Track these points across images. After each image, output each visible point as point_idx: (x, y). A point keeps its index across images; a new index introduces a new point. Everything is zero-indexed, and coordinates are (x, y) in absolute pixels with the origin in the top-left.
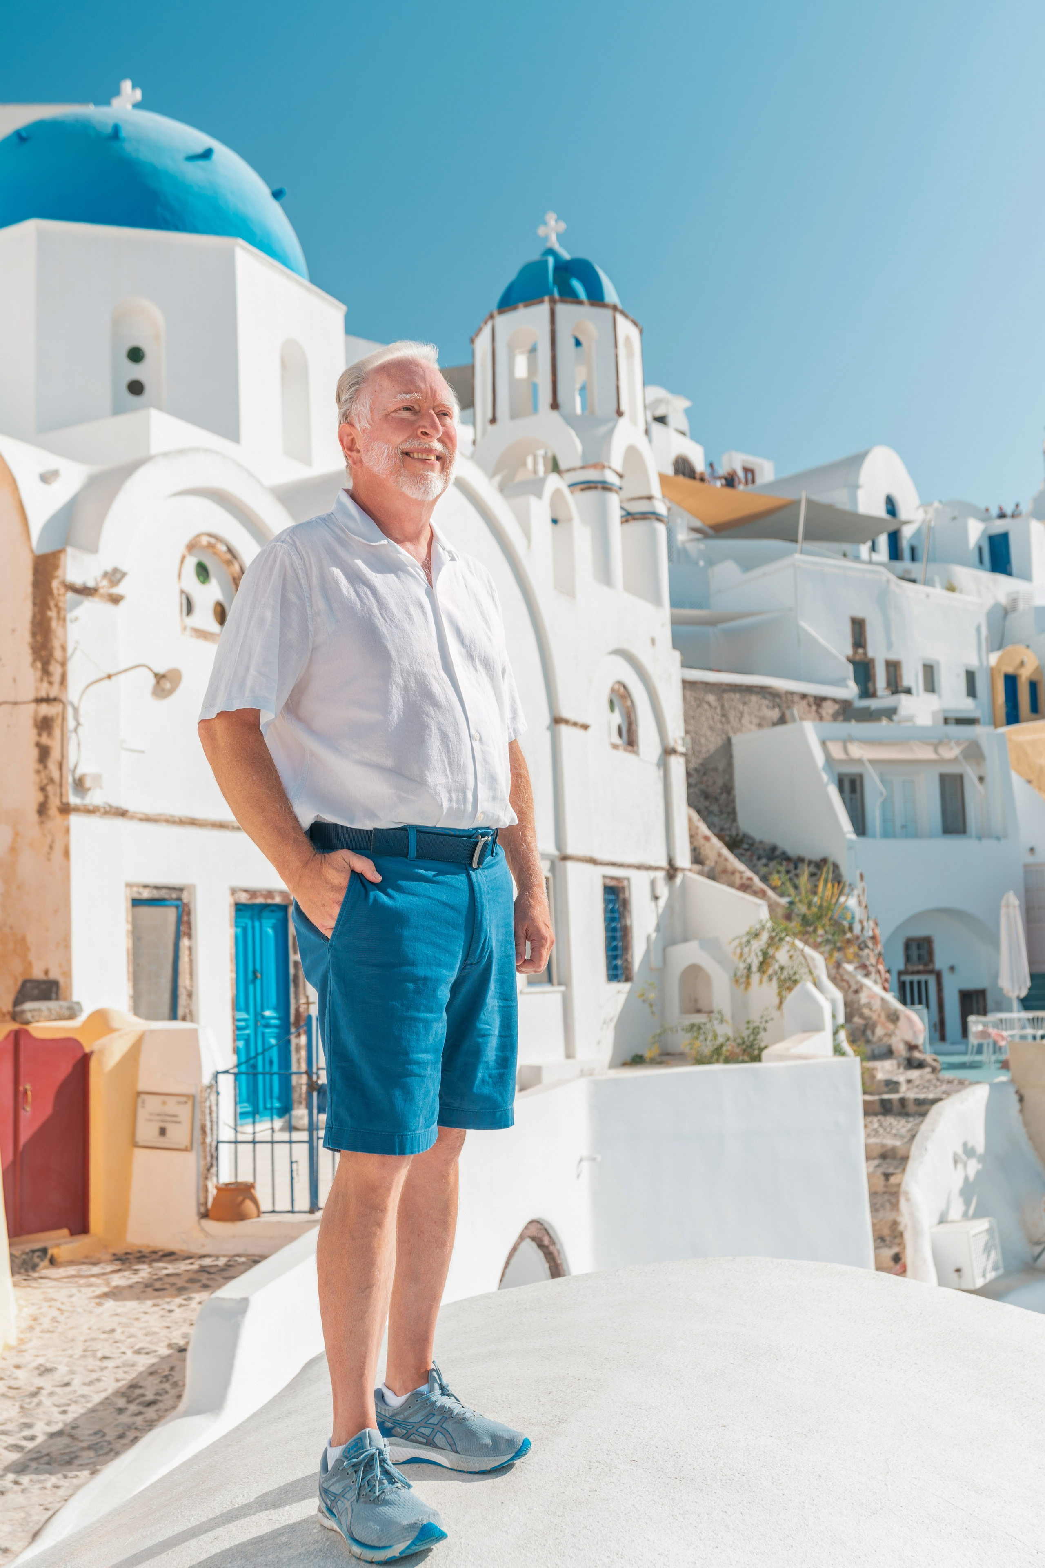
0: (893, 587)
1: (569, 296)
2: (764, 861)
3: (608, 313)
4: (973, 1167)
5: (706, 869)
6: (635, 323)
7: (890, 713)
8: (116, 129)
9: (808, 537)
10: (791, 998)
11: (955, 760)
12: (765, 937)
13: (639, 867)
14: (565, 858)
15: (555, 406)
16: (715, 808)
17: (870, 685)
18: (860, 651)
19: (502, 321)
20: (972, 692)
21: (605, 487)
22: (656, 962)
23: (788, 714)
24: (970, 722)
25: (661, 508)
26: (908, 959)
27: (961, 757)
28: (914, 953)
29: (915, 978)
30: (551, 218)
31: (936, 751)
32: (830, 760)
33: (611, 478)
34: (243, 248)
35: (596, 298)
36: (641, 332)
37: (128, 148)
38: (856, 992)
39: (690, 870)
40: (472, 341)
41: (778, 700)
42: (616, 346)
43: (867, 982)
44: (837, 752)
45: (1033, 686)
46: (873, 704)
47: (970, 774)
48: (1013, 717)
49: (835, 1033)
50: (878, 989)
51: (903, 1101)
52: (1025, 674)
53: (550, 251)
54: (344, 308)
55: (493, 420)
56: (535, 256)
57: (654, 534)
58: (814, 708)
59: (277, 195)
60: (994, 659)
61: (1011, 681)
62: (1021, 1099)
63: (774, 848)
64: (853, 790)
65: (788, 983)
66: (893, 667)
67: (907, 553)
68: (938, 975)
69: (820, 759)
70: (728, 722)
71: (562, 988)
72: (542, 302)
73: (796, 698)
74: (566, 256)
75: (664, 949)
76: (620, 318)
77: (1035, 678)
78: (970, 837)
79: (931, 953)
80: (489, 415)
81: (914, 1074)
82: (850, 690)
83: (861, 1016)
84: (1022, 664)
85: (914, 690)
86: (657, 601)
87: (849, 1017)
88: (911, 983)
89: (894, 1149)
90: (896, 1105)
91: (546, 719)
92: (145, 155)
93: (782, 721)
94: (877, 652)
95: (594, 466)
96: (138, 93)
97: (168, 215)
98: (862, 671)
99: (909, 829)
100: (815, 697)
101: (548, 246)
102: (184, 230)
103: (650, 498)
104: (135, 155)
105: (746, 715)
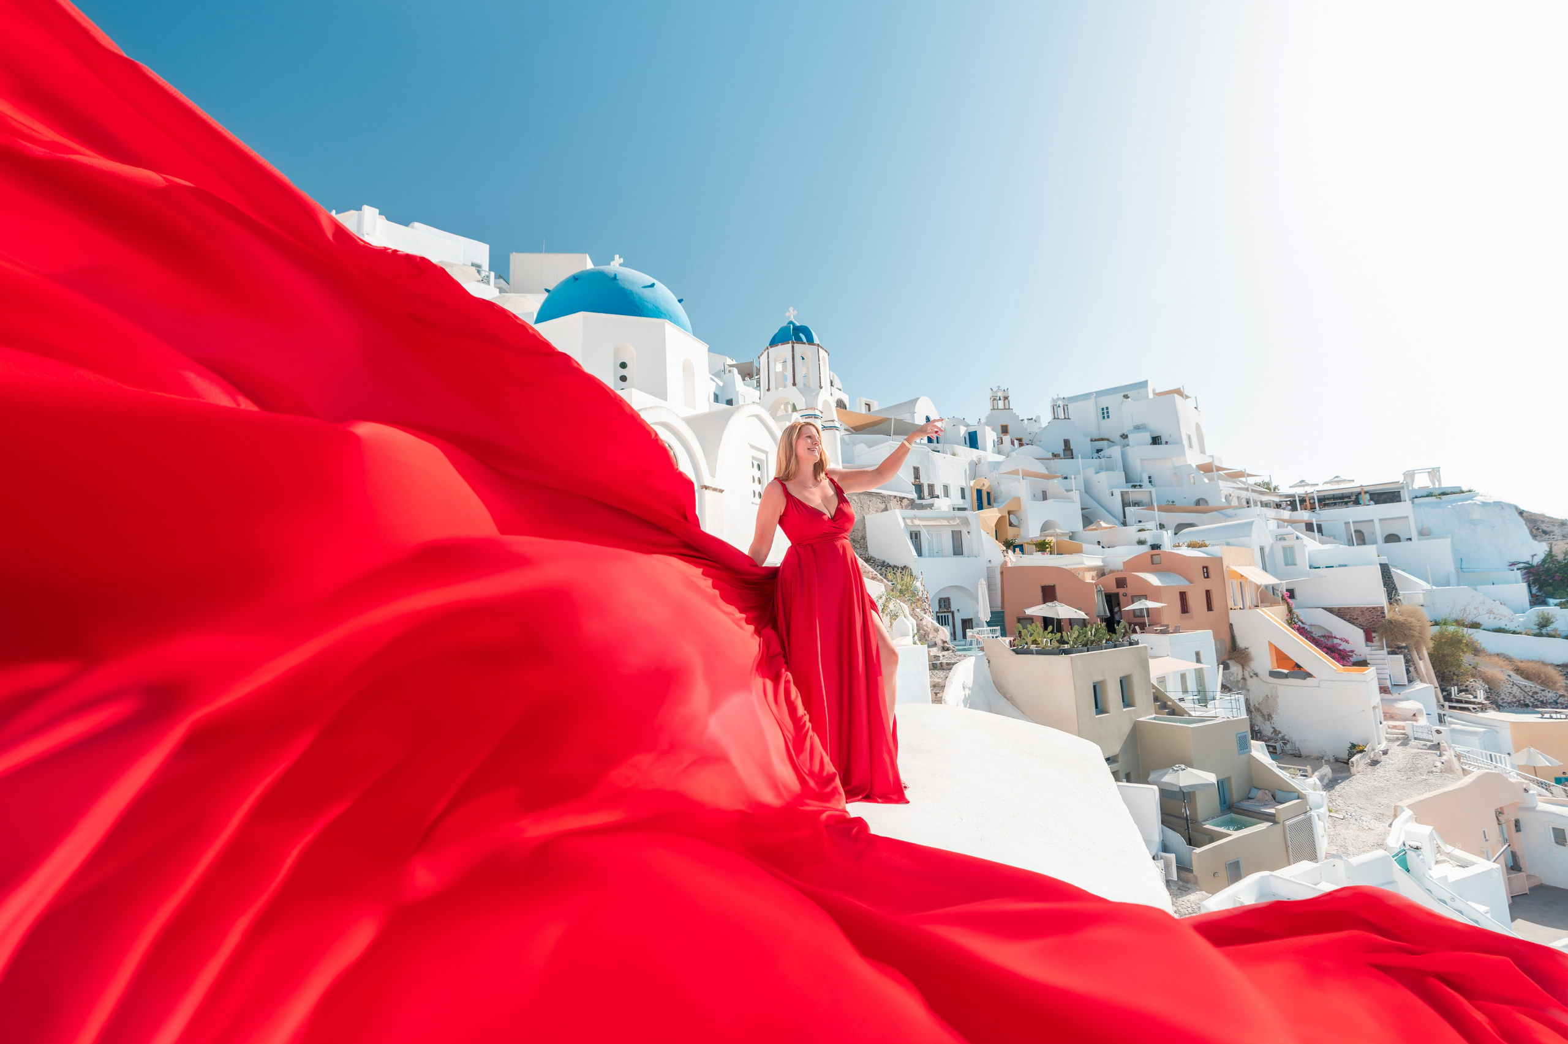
0: (930, 454)
1: (800, 341)
2: (880, 567)
3: (816, 347)
4: (969, 691)
6: (825, 352)
7: (931, 506)
8: (615, 276)
9: (894, 434)
10: (895, 623)
11: (958, 524)
12: (884, 598)
15: (794, 384)
16: (858, 546)
17: (922, 494)
18: (917, 480)
19: (771, 350)
20: (963, 497)
23: (888, 505)
24: (964, 509)
25: (837, 424)
26: (940, 606)
27: (960, 524)
28: (943, 604)
29: (943, 614)
30: (791, 309)
31: (950, 521)
32: (906, 525)
34: (668, 323)
35: (810, 341)
36: (829, 355)
37: (620, 283)
38: (921, 620)
40: (759, 358)
41: (885, 499)
42: (819, 361)
43: (924, 615)
44: (909, 522)
45: (988, 494)
46: (924, 502)
47: (964, 530)
48: (980, 507)
49: (914, 637)
50: (930, 619)
51: (941, 664)
52: (985, 490)
53: (791, 322)
54: (707, 345)
55: (769, 390)
56: (785, 324)
57: (835, 436)
58: (899, 502)
59: (680, 301)
60: (972, 483)
61: (979, 492)
62: (989, 662)
63: (884, 562)
64: (916, 538)
65: (894, 617)
66: (931, 487)
68: (953, 613)
69: (902, 525)
70: (864, 510)
72: (789, 343)
73: (892, 498)
74: (798, 324)
76: (820, 349)
77: (989, 491)
78: (965, 557)
79: (949, 604)
80: (767, 388)
81: (945, 653)
82: (914, 496)
83: (923, 630)
84: (984, 484)
85: (940, 496)
87: (918, 630)
88: (942, 616)
89: (938, 683)
90: (939, 665)
92: (627, 286)
93: (886, 509)
94: (924, 480)
95: (811, 408)
96: (622, 259)
97: (637, 310)
98: (919, 488)
99: (940, 554)
100: (900, 497)
101: (790, 320)
102: (644, 316)
103: (833, 421)
104: (623, 286)
105: (871, 507)
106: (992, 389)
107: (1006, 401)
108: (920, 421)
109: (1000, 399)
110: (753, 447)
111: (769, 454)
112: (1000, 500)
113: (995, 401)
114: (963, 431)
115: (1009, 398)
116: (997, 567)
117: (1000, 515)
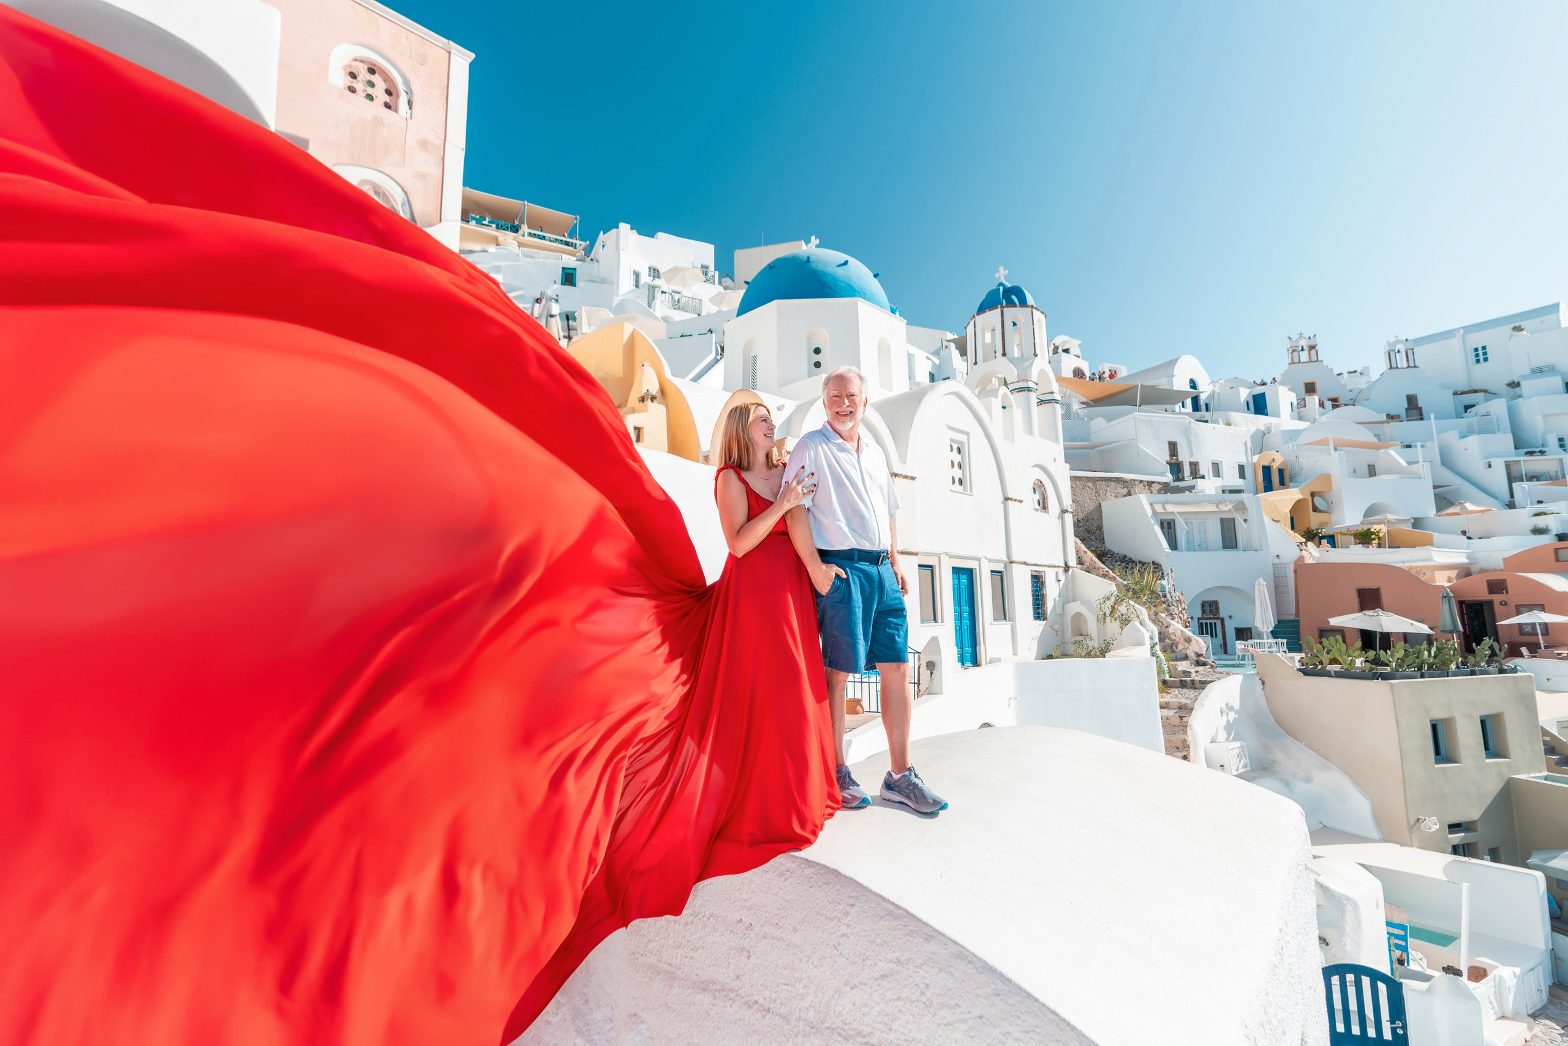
0: (1192, 425)
1: (1011, 304)
2: (1119, 563)
3: (1030, 309)
4: (1232, 716)
5: (1085, 567)
6: (1042, 312)
7: (1191, 488)
8: (808, 258)
9: (1143, 403)
10: (1126, 628)
11: (1230, 510)
12: (1113, 599)
13: (1049, 566)
14: (1011, 562)
15: (1004, 354)
16: (1093, 538)
17: (1180, 474)
18: (1174, 458)
19: (978, 318)
20: (1242, 475)
21: (1029, 390)
22: (1059, 610)
23: (1132, 490)
24: (1239, 491)
25: (1058, 397)
26: (1204, 612)
27: (1232, 510)
28: (1207, 609)
29: (1209, 621)
30: (1001, 269)
31: (1217, 507)
32: (1155, 513)
33: (1031, 385)
34: (861, 301)
35: (1023, 303)
36: (1046, 317)
37: (813, 265)
38: (1167, 627)
39: (1076, 567)
40: (966, 328)
41: (1126, 484)
42: (1033, 325)
43: (1172, 622)
44: (1159, 508)
45: (1281, 471)
46: (1181, 484)
47: (1239, 519)
48: (1268, 487)
49: (1152, 647)
50: (1180, 626)
51: (1193, 682)
52: (1275, 466)
53: (1001, 284)
54: (906, 321)
55: (976, 363)
56: (994, 287)
57: (1054, 409)
58: (1147, 487)
59: (876, 276)
60: (1255, 458)
61: (1267, 470)
62: (1263, 683)
63: (1125, 557)
64: (1169, 527)
65: (1125, 621)
66: (1194, 466)
67: (1203, 407)
68: (1222, 620)
69: (1149, 512)
70: (1099, 496)
71: (1011, 622)
72: (998, 308)
73: (1137, 483)
74: (1009, 285)
75: (1063, 605)
76: (1034, 310)
77: (1282, 467)
78: (1240, 550)
79: (1217, 609)
80: (974, 362)
81: (1200, 668)
82: (1168, 478)
83: (1170, 639)
84: (1274, 460)
85: (1206, 477)
86: (1057, 441)
87: (1161, 640)
88: (1206, 624)
89: (1186, 704)
90: (1189, 684)
91: (1001, 499)
92: (820, 267)
93: (1129, 494)
94: (1184, 457)
95: (1023, 380)
96: (818, 240)
97: (830, 291)
98: (1176, 468)
99: (1203, 547)
100: (1148, 482)
101: (1000, 281)
102: (837, 297)
103: (1052, 393)
104: (816, 268)
105: (1108, 492)
106: (1290, 338)
107: (1313, 352)
108: (1180, 384)
109: (1303, 349)
110: (950, 428)
111: (971, 436)
112: (1298, 478)
113: (1296, 354)
114: (1244, 394)
115: (1317, 348)
116: (1289, 564)
117: (1301, 497)
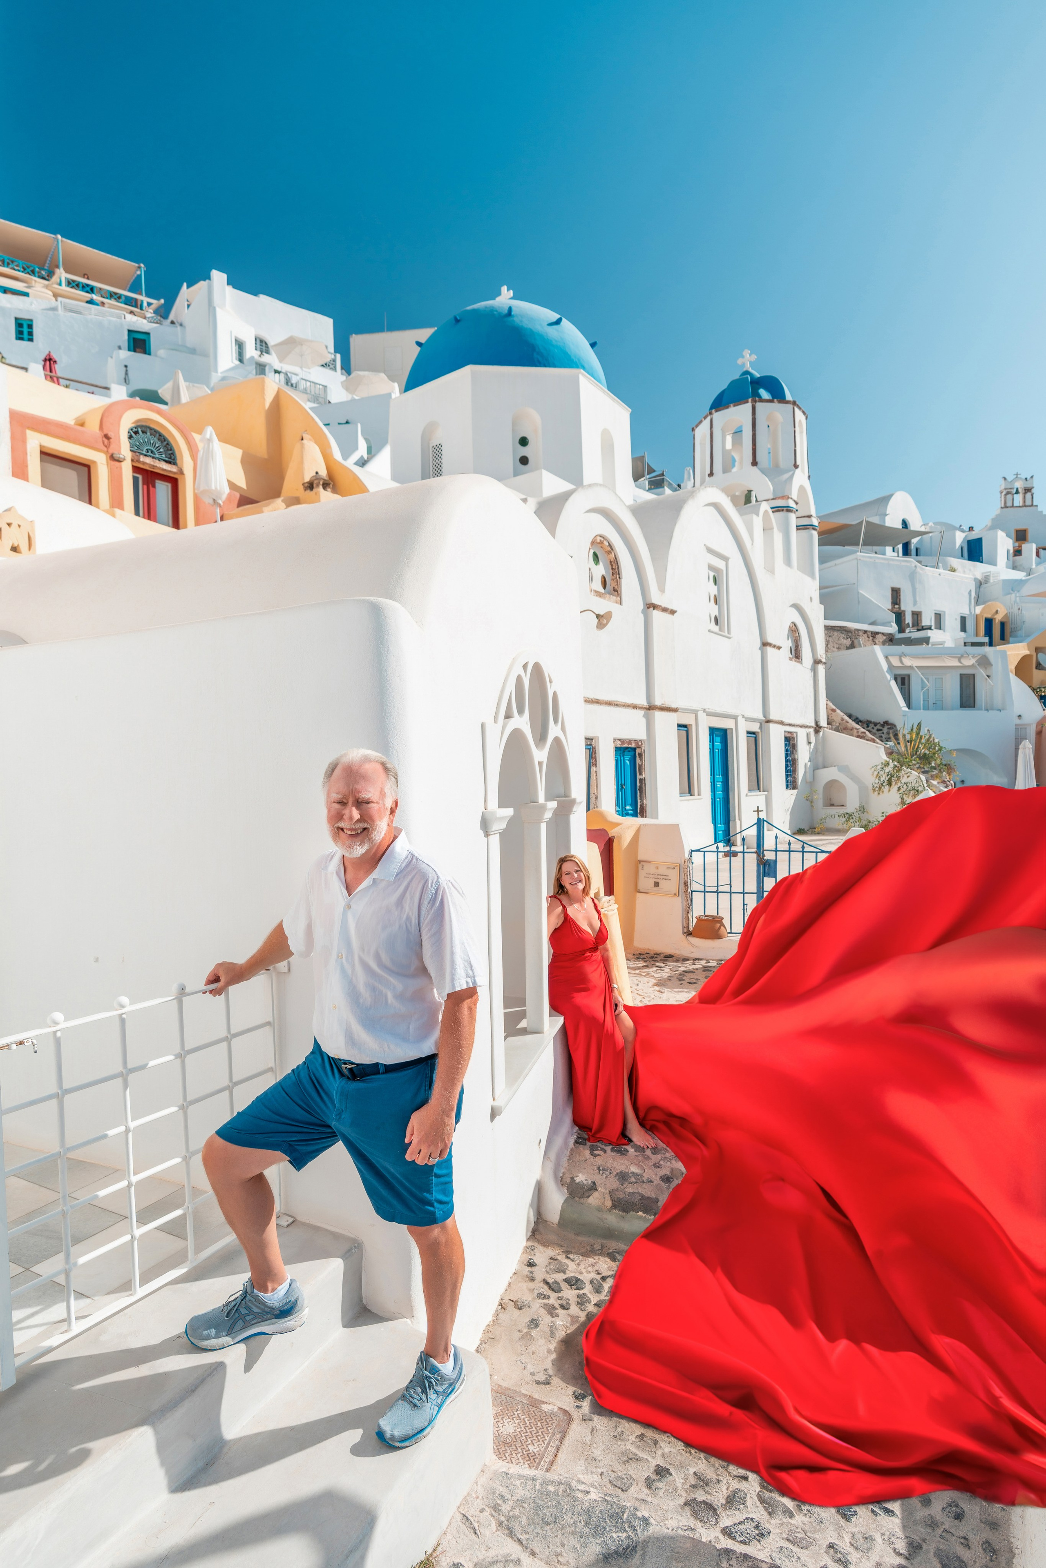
0: (918, 569)
1: (762, 399)
3: (790, 406)
5: (834, 727)
6: (804, 413)
8: (510, 309)
9: (864, 544)
11: (973, 665)
13: (802, 726)
14: (768, 721)
15: (755, 463)
17: (904, 625)
18: (896, 606)
19: (717, 416)
20: (966, 629)
21: (789, 510)
22: (809, 779)
23: (856, 641)
24: (970, 645)
25: (815, 522)
27: (976, 664)
30: (747, 353)
31: (960, 661)
32: (891, 667)
33: (792, 504)
34: (583, 374)
35: (779, 398)
36: (806, 419)
37: (516, 320)
39: (827, 728)
40: (693, 430)
41: (850, 634)
42: (795, 427)
44: (895, 662)
45: (1003, 624)
46: (910, 636)
47: (981, 673)
48: (992, 642)
52: (998, 618)
53: (747, 373)
54: (630, 410)
55: (711, 474)
56: (737, 376)
57: (811, 536)
58: (871, 638)
59: (593, 345)
60: (978, 610)
61: (989, 622)
64: (903, 683)
65: (913, 792)
66: (917, 615)
67: (913, 552)
69: (885, 666)
71: (766, 793)
72: (747, 402)
73: (861, 633)
74: (757, 375)
75: (813, 771)
76: (796, 409)
77: (1004, 620)
78: (981, 709)
80: (708, 471)
82: (893, 629)
84: (997, 612)
85: (931, 628)
86: (812, 576)
91: (758, 644)
92: (526, 324)
93: (852, 646)
94: (907, 606)
95: (782, 497)
96: (511, 292)
97: (540, 358)
98: (899, 617)
99: (939, 705)
100: (872, 632)
101: (745, 369)
102: (550, 366)
103: (810, 516)
104: (521, 325)
105: (830, 642)
106: (1005, 479)
107: (1028, 495)
108: (893, 524)
109: (1017, 492)
110: (710, 551)
111: (730, 562)
112: (1019, 633)
113: (1009, 496)
114: (960, 538)
115: (1033, 491)
116: (1030, 725)
117: (1027, 652)
